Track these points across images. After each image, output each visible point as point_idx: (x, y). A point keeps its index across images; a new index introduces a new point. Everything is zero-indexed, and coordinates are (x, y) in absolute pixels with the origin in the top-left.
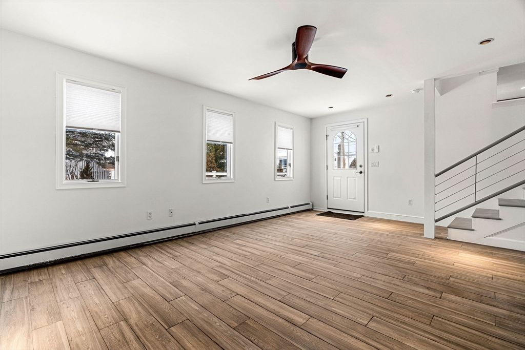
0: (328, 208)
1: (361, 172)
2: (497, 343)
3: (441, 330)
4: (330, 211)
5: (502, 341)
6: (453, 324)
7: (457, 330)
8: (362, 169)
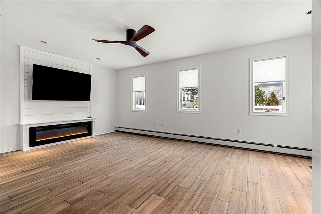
2: (13, 204)
3: (40, 189)
5: (12, 207)
6: (40, 195)
7: (35, 195)
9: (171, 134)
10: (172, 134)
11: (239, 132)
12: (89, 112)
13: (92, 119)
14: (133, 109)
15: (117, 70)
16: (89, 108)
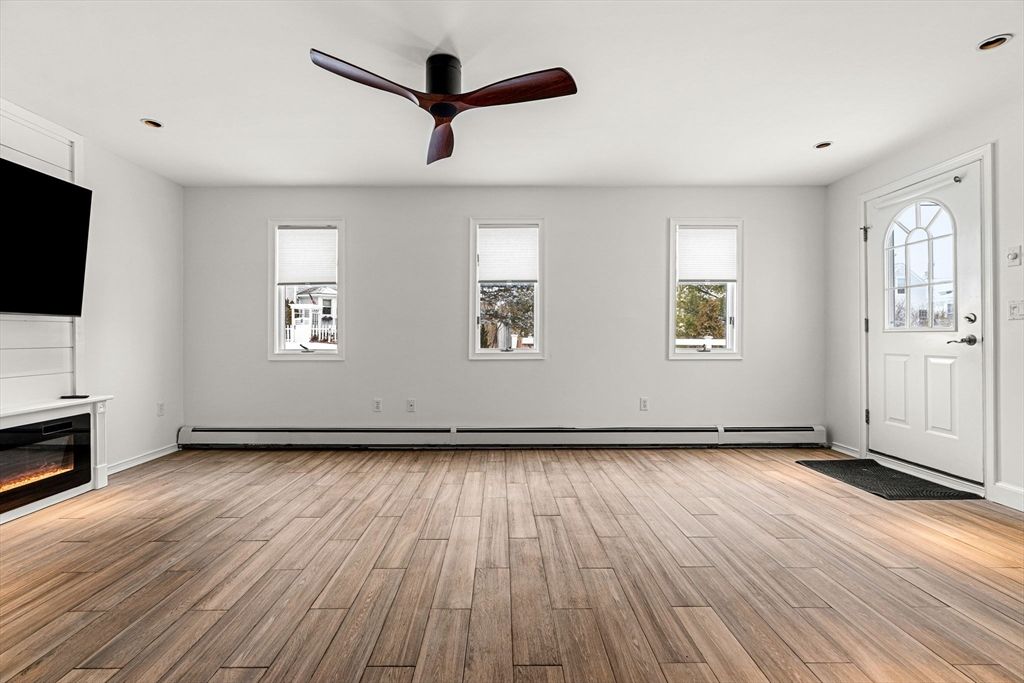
0: (871, 451)
1: (971, 341)
4: (872, 461)
8: (974, 330)
9: (448, 431)
10: (454, 430)
11: (643, 405)
12: (69, 368)
13: (94, 404)
14: (277, 352)
15: (184, 187)
16: (68, 351)
